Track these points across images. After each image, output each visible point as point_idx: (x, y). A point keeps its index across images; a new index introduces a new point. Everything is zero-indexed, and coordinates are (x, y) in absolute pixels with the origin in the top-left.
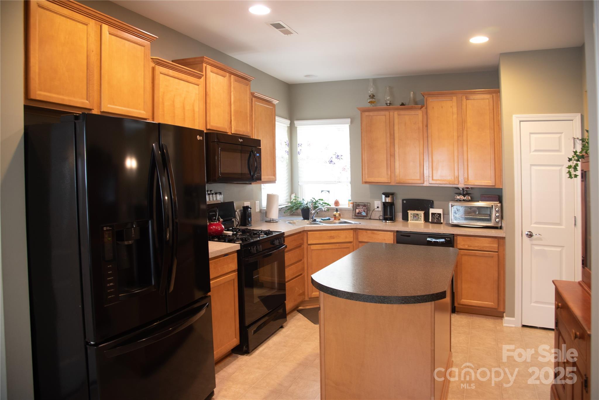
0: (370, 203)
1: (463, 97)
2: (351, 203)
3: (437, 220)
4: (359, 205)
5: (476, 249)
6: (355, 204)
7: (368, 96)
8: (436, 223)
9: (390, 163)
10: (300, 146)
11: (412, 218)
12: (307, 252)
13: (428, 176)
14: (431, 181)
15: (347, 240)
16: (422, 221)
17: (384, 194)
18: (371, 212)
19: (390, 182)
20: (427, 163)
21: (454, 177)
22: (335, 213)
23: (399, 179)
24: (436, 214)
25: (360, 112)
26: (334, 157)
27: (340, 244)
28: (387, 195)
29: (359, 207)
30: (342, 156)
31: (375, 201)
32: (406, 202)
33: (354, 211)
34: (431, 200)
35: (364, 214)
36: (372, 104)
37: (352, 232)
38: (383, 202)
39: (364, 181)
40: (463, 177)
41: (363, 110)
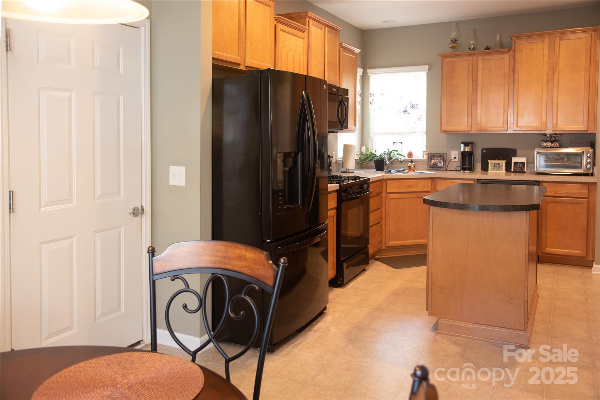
0: (446, 154)
1: (556, 37)
2: (426, 154)
3: (520, 168)
4: (434, 156)
5: (563, 195)
6: (430, 155)
7: (450, 40)
8: (518, 172)
9: (471, 110)
10: (372, 96)
11: (492, 168)
12: (386, 201)
13: (513, 123)
14: (515, 128)
15: (425, 190)
16: (503, 171)
17: (462, 143)
18: (447, 163)
19: (470, 130)
20: (512, 109)
21: (542, 123)
22: (409, 164)
23: (481, 127)
24: (519, 162)
25: (440, 58)
26: (409, 106)
27: (418, 194)
28: (466, 144)
29: (435, 157)
30: (417, 105)
31: (452, 152)
32: (486, 151)
33: (429, 162)
34: (514, 148)
35: (440, 165)
36: (454, 49)
37: (431, 181)
38: (462, 152)
39: (442, 130)
40: (551, 123)
41: (444, 56)
